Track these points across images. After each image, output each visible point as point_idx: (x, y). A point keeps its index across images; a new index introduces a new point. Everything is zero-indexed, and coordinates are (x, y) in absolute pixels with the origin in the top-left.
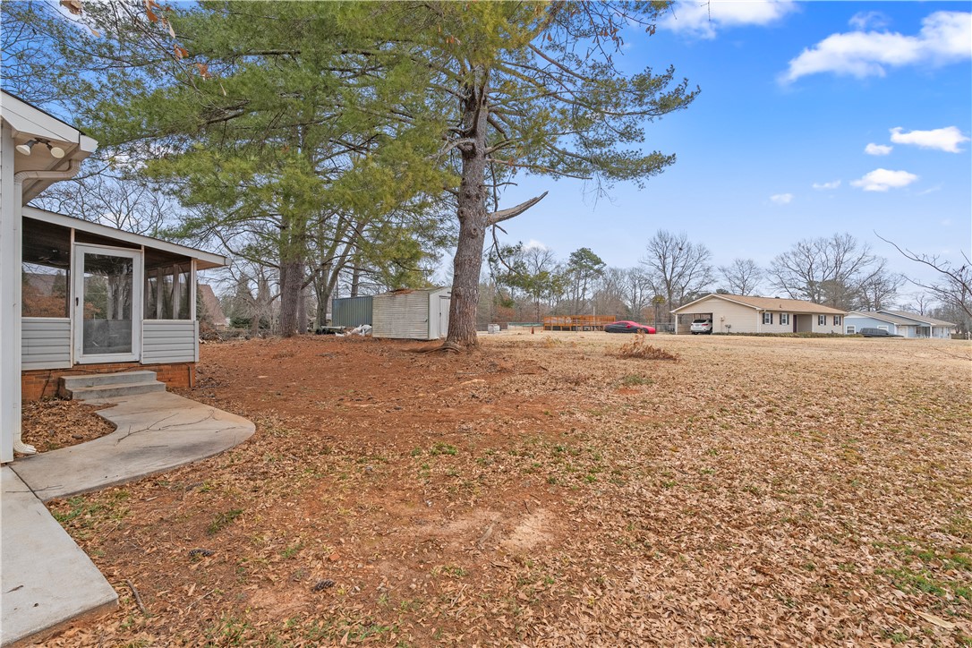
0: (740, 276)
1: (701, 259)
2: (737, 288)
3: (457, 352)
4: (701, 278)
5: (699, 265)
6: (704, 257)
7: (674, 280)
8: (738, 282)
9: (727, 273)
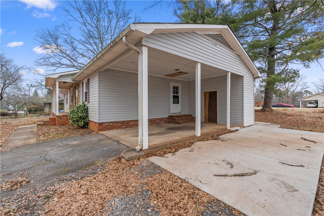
0: (321, 85)
1: (302, 79)
2: (320, 90)
3: (268, 111)
4: (302, 87)
5: (301, 81)
6: (303, 78)
7: (289, 88)
8: (320, 87)
9: (315, 84)
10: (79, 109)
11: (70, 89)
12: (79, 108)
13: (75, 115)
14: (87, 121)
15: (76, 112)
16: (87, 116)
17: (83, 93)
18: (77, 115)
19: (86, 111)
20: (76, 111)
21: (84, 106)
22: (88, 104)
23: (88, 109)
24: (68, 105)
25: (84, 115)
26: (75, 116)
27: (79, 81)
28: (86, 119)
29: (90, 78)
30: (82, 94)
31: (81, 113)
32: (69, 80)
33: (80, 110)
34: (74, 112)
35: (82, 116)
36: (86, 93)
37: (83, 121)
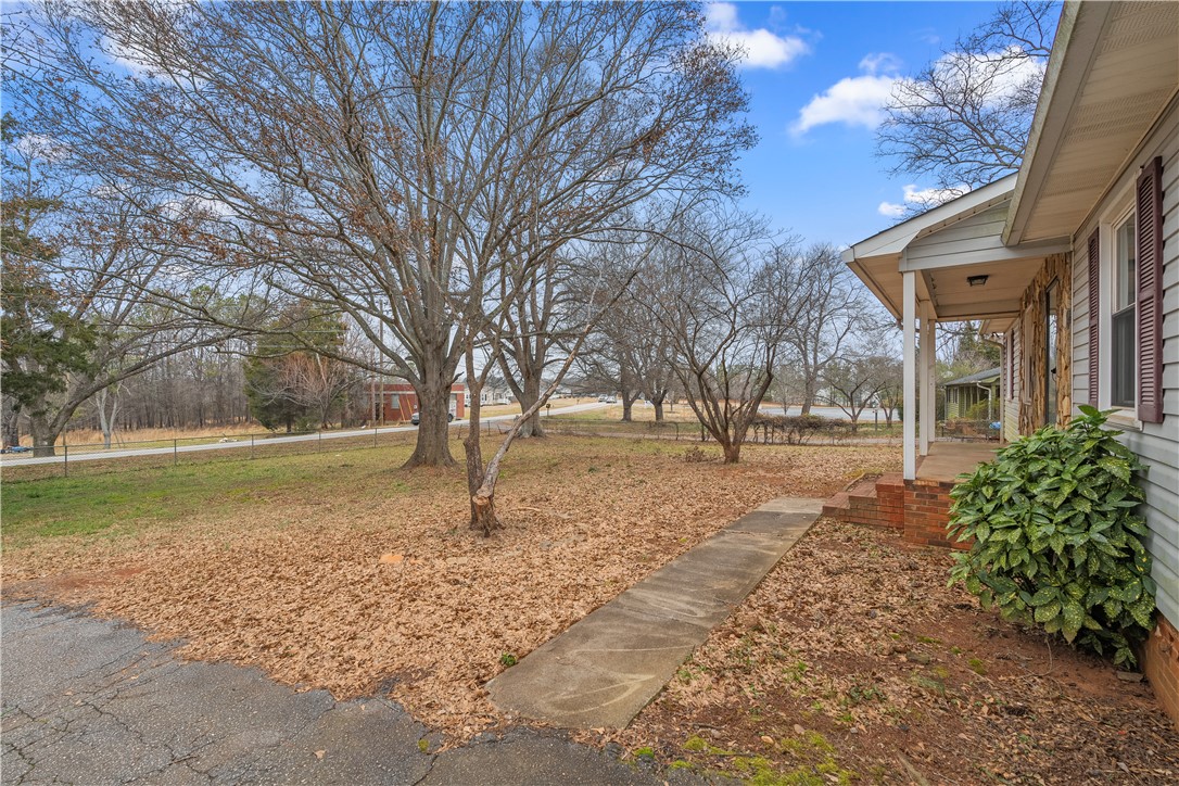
10: (1042, 474)
11: (1020, 313)
12: (1034, 468)
13: (1000, 519)
14: (1125, 613)
15: (1011, 502)
16: (1128, 558)
17: (1093, 329)
18: (1017, 534)
19: (1114, 501)
20: (1006, 491)
21: (1100, 451)
22: (1149, 429)
23: (1138, 478)
24: (1016, 404)
25: (1091, 546)
26: (998, 537)
27: (1065, 241)
28: (1120, 583)
29: (1166, 154)
30: (1086, 338)
31: (1060, 517)
32: (984, 249)
33: (1045, 483)
34: (988, 491)
35: (1068, 549)
36: (1122, 320)
37: (1077, 592)
